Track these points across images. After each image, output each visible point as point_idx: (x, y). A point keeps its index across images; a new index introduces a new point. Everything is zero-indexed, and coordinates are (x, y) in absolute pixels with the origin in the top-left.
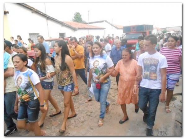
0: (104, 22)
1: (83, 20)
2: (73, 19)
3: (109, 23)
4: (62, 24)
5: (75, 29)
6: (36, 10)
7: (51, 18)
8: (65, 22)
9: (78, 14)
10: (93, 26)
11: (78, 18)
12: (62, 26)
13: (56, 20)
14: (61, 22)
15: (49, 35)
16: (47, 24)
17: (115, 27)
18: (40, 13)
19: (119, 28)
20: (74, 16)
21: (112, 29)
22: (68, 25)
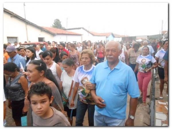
0: (82, 29)
1: (62, 26)
2: (53, 25)
3: (86, 30)
4: (41, 29)
5: (54, 34)
6: (16, 14)
7: (30, 23)
8: (44, 28)
9: (58, 20)
10: (71, 32)
11: (57, 24)
12: (41, 31)
13: (36, 25)
14: (40, 27)
15: (28, 39)
16: (27, 29)
17: (91, 33)
18: (19, 18)
19: (95, 35)
20: (54, 22)
21: (89, 35)
22: (46, 30)
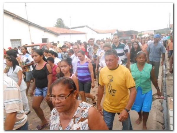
0: (85, 27)
1: (65, 25)
2: (55, 25)
3: (90, 28)
4: (44, 29)
5: (58, 34)
6: (18, 16)
7: (33, 24)
8: (47, 28)
9: (61, 19)
10: (75, 31)
11: (60, 24)
12: (44, 32)
13: (39, 26)
14: (43, 27)
15: (31, 41)
16: (29, 30)
17: (95, 31)
18: (22, 19)
19: (99, 32)
20: (57, 22)
21: (93, 33)
22: (50, 30)
